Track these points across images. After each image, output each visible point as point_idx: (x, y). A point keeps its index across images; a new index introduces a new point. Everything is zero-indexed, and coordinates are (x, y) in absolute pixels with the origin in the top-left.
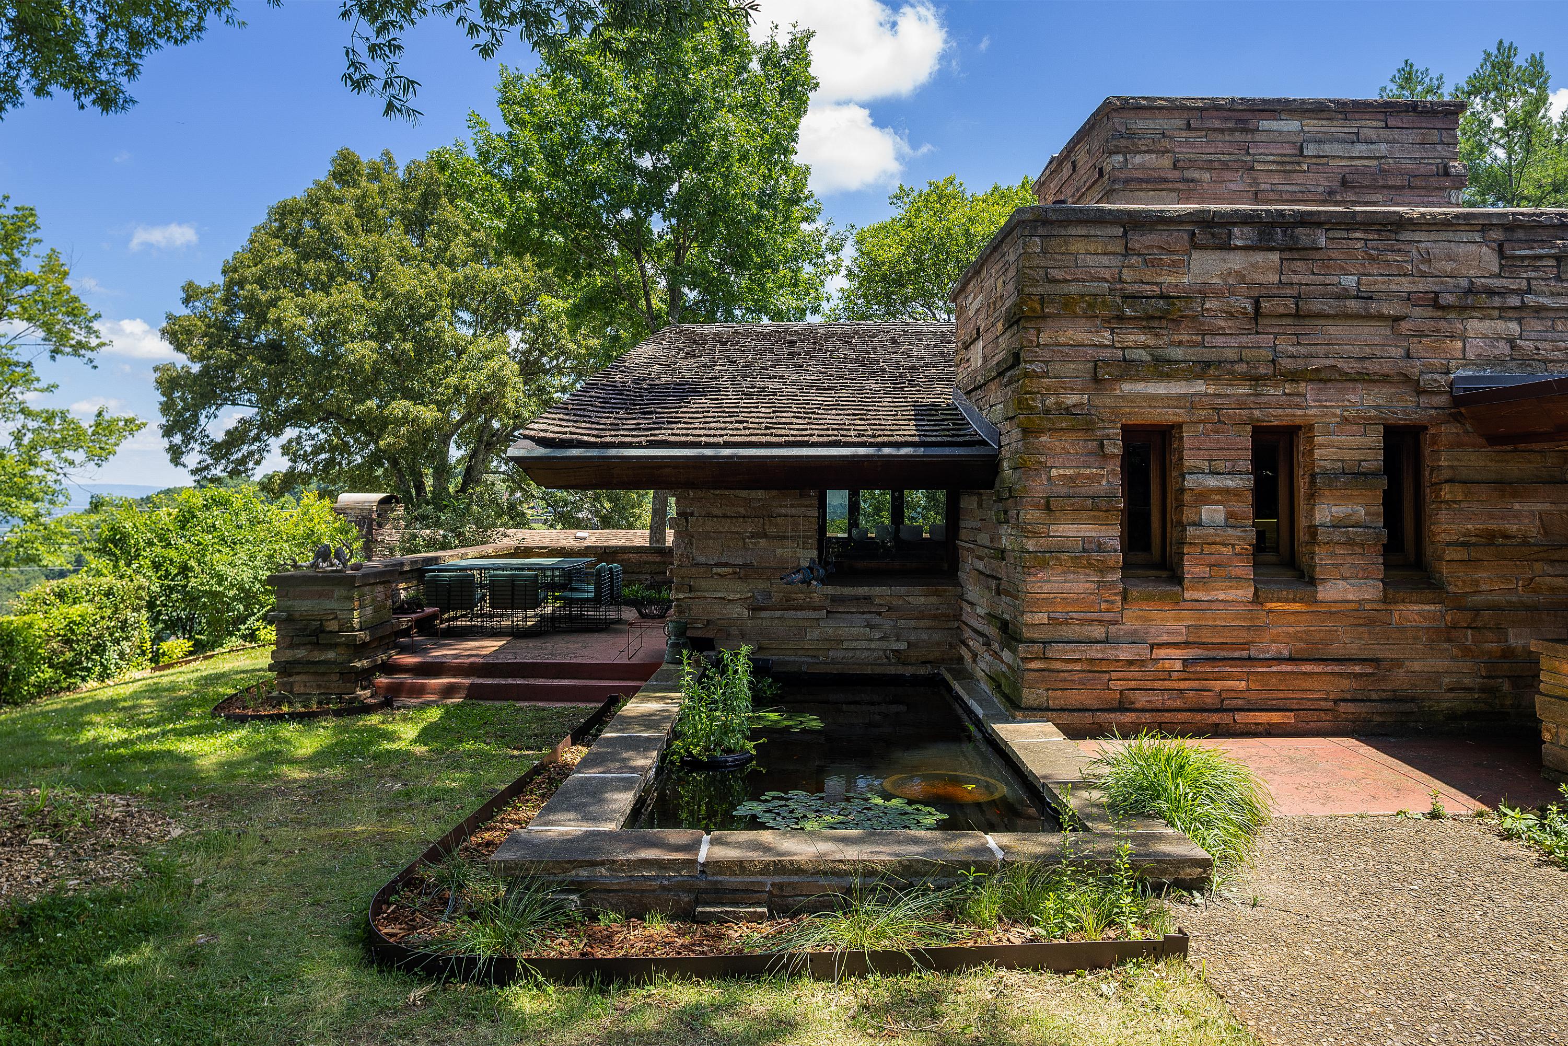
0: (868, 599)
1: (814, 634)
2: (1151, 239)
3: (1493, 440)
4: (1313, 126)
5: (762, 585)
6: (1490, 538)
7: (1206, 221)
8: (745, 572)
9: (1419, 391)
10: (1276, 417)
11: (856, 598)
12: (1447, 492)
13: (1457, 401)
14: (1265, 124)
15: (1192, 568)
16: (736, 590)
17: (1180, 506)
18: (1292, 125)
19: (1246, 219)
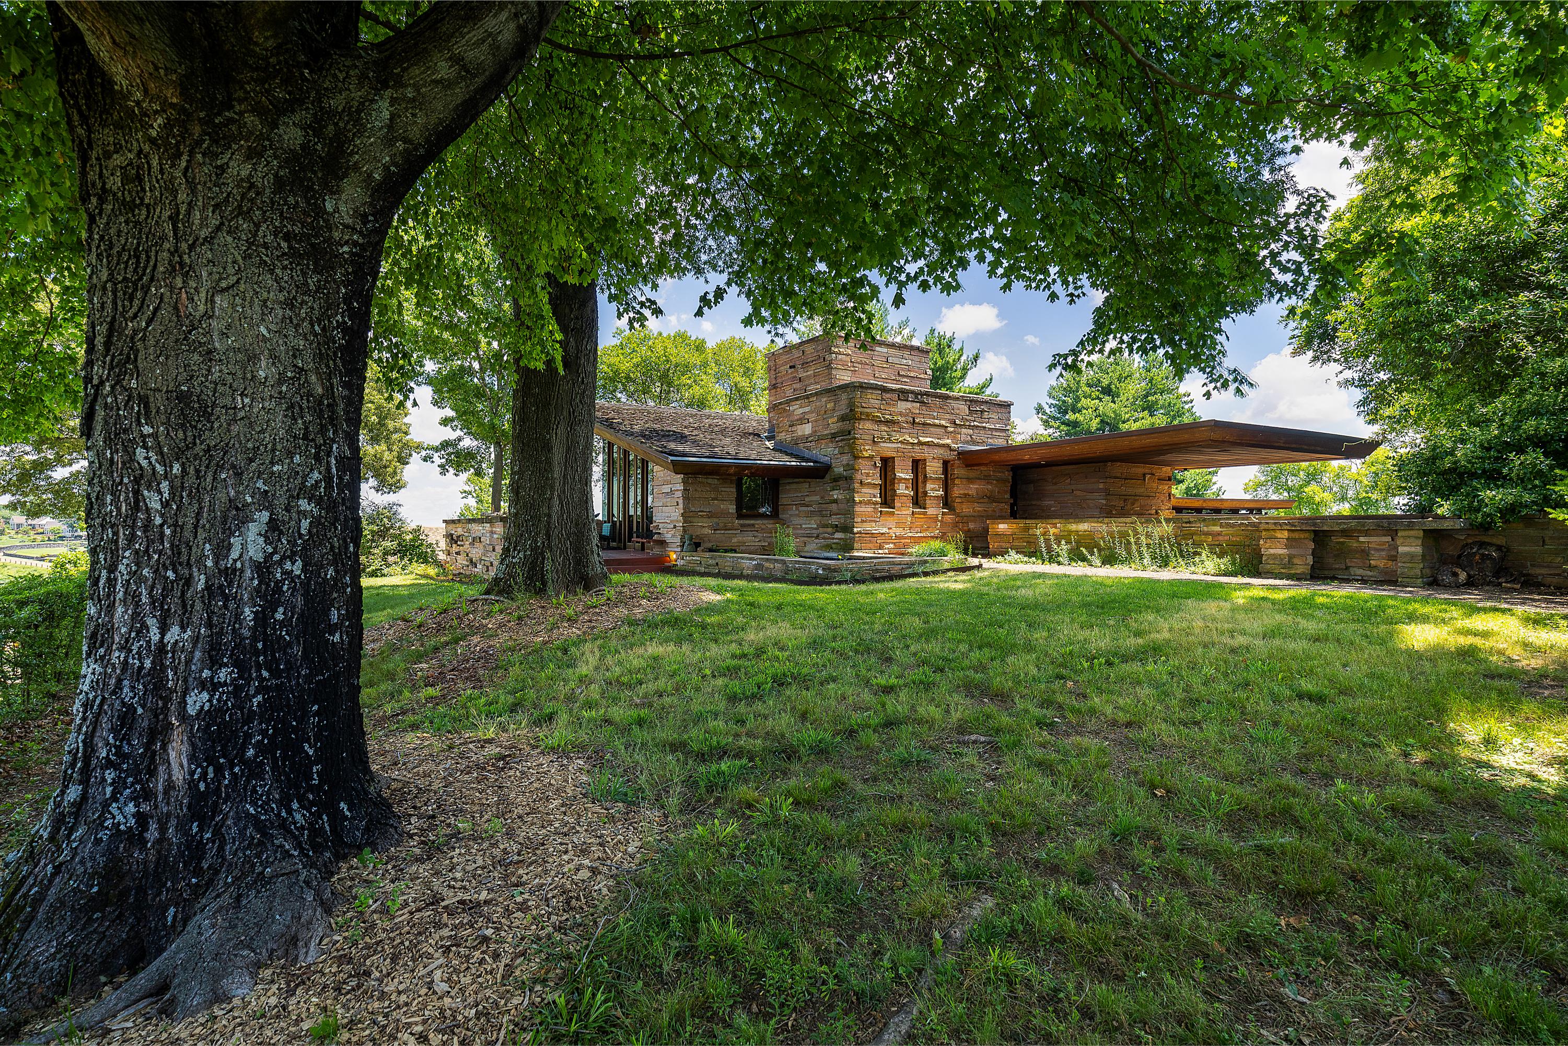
0: (753, 525)
1: (735, 540)
2: (888, 395)
3: (967, 466)
4: (891, 351)
5: (716, 520)
6: (965, 495)
7: (902, 391)
8: (711, 515)
9: (951, 450)
10: (918, 456)
11: (749, 525)
12: (957, 481)
13: (959, 454)
14: (878, 349)
15: (897, 504)
16: (705, 523)
17: (893, 484)
18: (885, 350)
19: (912, 392)
